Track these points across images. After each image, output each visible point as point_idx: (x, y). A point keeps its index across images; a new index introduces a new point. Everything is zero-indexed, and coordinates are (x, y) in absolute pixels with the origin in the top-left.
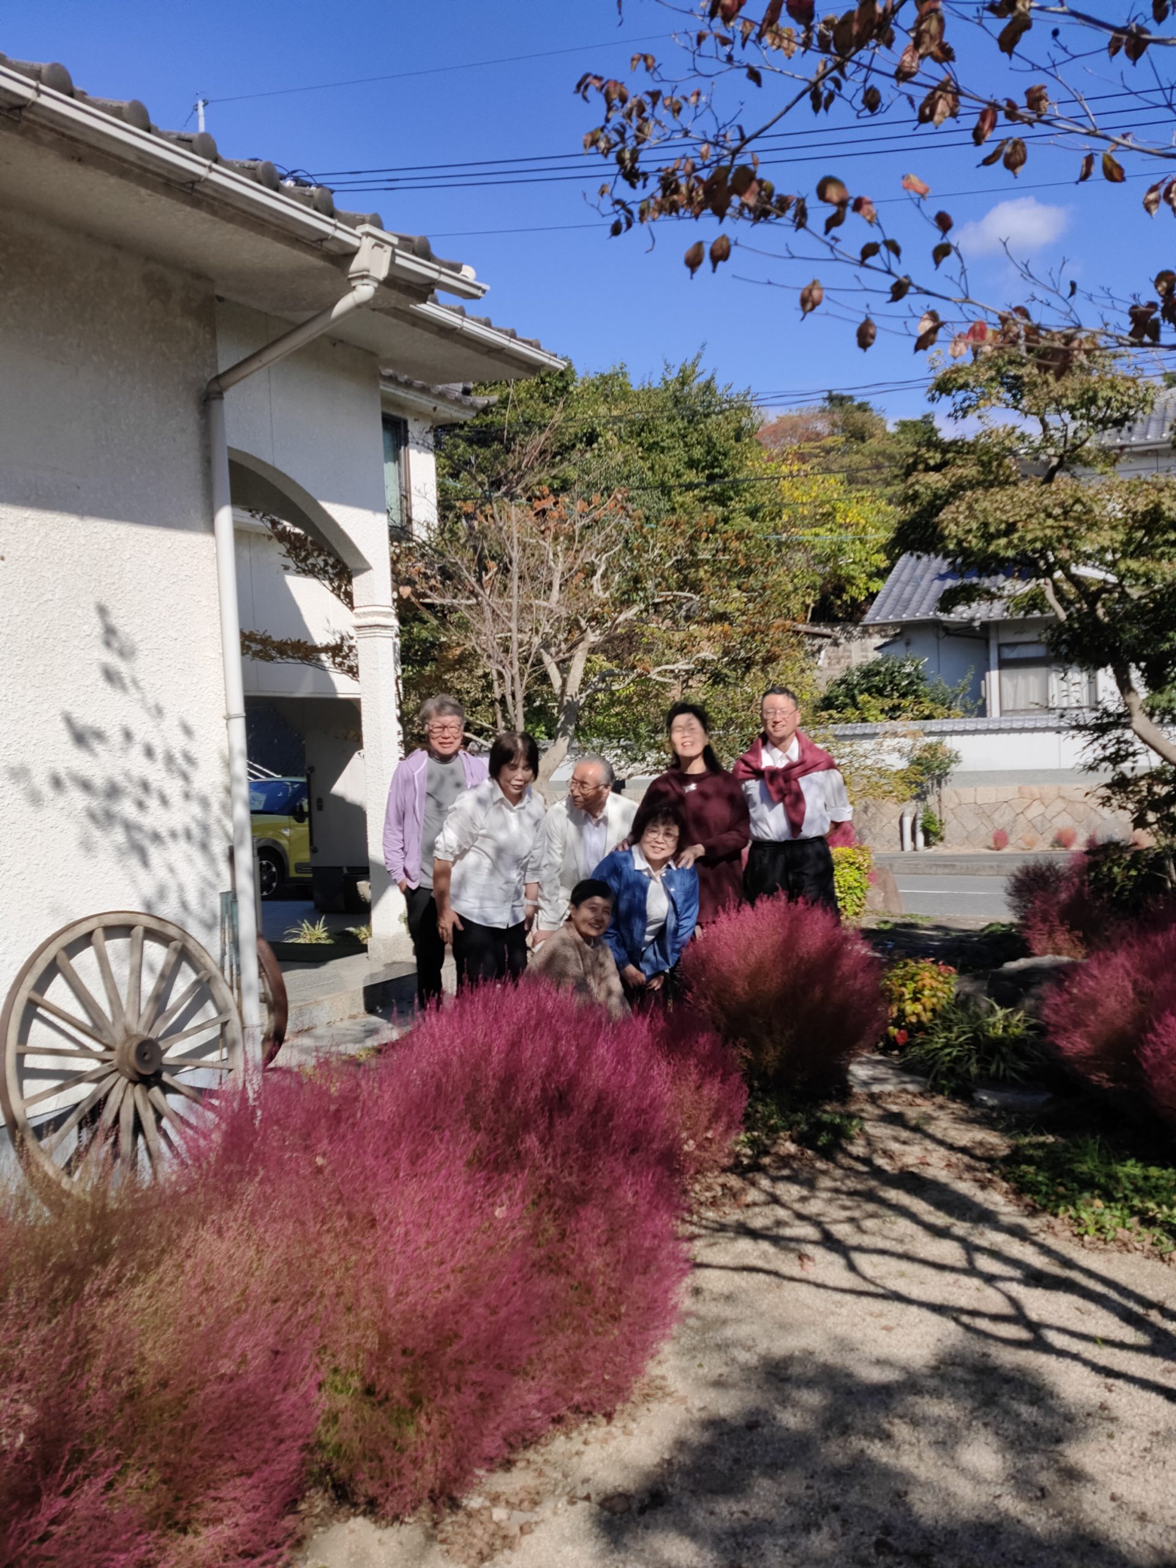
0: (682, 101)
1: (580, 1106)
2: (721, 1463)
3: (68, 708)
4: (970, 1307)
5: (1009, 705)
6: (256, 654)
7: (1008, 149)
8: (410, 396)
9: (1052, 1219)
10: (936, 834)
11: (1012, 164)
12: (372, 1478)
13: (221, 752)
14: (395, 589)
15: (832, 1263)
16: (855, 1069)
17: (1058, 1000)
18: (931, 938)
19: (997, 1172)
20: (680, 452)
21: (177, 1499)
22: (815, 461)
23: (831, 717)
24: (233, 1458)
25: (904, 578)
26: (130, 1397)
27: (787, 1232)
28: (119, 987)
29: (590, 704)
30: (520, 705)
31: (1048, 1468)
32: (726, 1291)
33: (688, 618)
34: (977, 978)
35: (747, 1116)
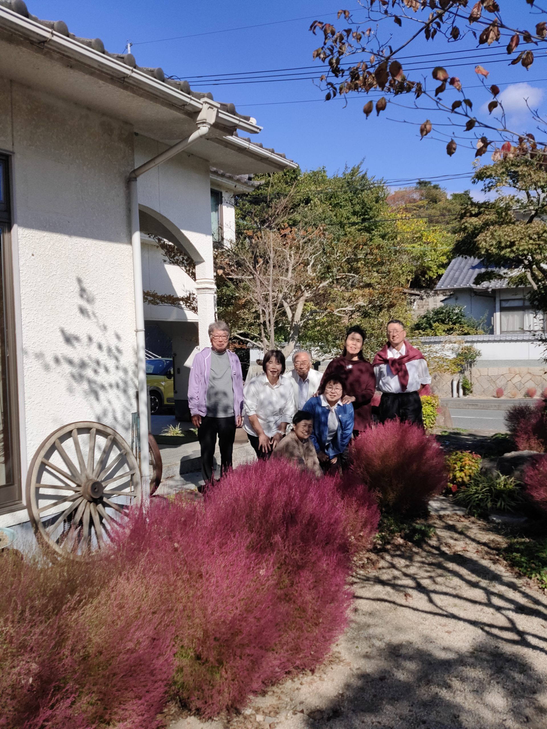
0: (362, 34)
1: (301, 522)
2: (367, 696)
3: (62, 326)
4: (489, 623)
5: (504, 329)
6: (150, 302)
7: (524, 56)
8: (224, 181)
9: (529, 580)
10: (469, 390)
11: (526, 64)
12: (198, 699)
13: (133, 347)
14: (215, 271)
15: (421, 598)
16: (431, 503)
17: (532, 473)
18: (467, 440)
19: (501, 556)
20: (349, 207)
21: (105, 709)
22: (415, 212)
23: (420, 333)
24: (132, 690)
25: (455, 268)
26: (85, 658)
27: (399, 582)
28: (84, 457)
29: (305, 327)
30: (272, 326)
31: (529, 707)
32: (369, 611)
33: (352, 286)
34: (491, 460)
35: (380, 525)
